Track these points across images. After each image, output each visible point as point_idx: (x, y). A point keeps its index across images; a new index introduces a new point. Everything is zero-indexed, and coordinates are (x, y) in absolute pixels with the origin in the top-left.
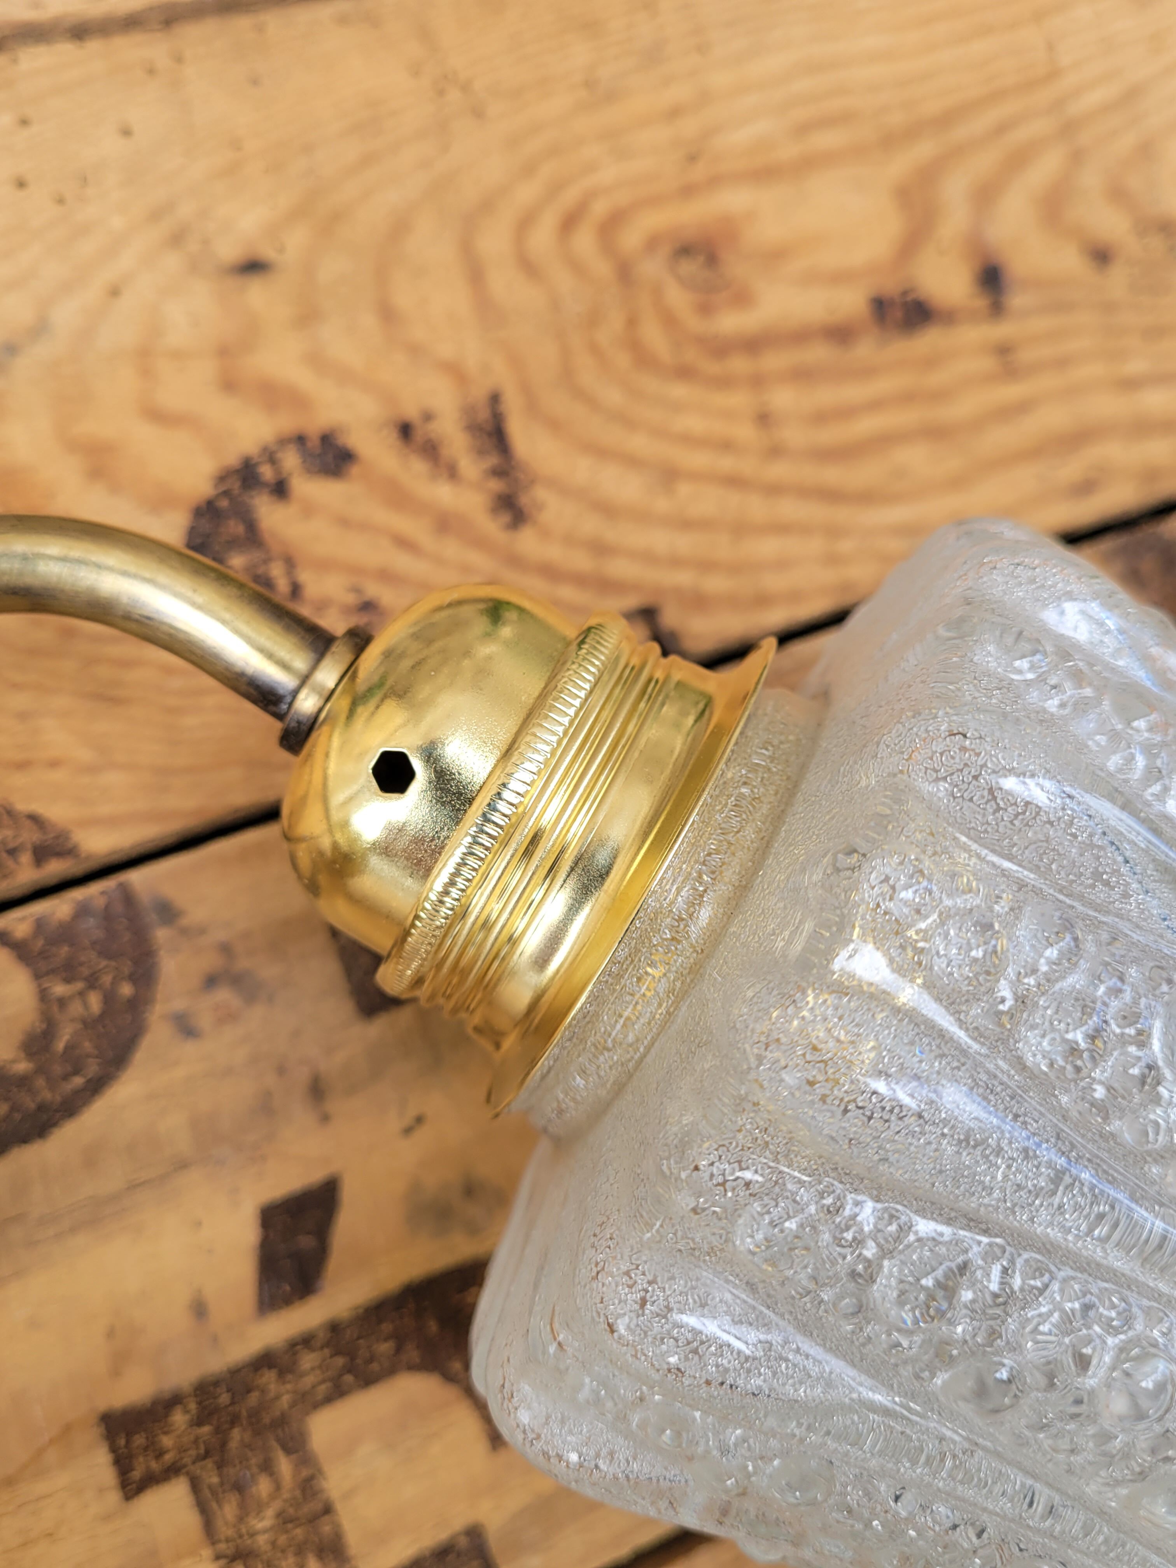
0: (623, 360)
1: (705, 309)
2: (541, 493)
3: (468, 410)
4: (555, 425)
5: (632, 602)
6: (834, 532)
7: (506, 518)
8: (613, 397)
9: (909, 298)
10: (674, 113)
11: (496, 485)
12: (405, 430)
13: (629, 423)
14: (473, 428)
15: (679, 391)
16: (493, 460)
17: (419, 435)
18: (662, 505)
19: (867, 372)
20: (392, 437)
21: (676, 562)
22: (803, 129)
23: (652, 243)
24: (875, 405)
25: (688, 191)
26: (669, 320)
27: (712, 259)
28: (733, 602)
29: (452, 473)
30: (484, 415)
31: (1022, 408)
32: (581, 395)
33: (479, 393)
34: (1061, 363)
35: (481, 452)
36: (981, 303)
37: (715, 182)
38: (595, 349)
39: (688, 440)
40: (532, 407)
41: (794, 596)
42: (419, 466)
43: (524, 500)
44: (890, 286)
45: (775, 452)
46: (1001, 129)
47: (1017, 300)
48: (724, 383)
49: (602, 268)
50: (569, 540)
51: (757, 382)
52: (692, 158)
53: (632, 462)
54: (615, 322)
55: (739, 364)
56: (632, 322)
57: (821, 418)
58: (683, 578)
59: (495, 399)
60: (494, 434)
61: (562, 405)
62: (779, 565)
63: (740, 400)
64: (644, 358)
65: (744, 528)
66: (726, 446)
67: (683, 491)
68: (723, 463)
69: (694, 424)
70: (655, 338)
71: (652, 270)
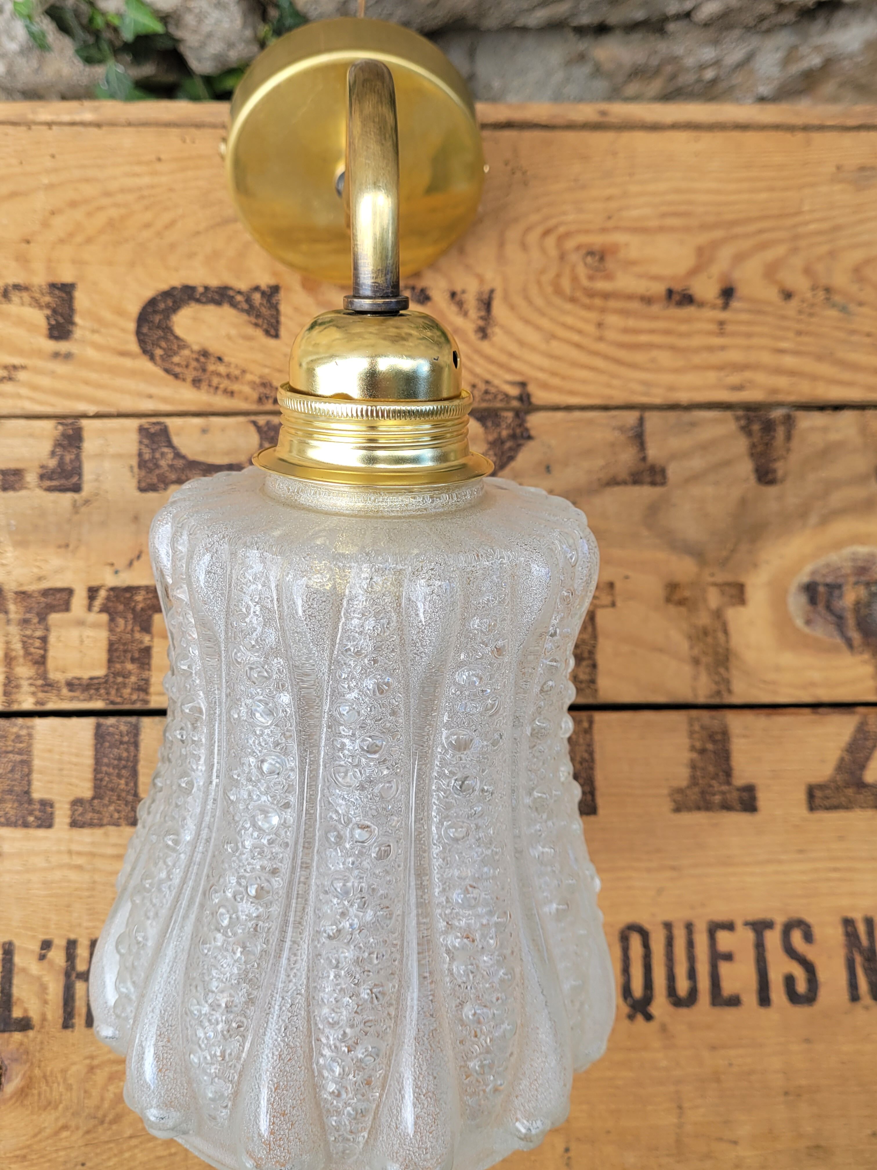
0: (549, 289)
1: (591, 278)
2: (497, 330)
3: (481, 293)
4: (512, 307)
5: (518, 378)
6: (613, 376)
7: (480, 335)
8: (539, 302)
9: (685, 292)
10: (609, 198)
11: (481, 323)
12: (453, 295)
13: (543, 314)
14: (480, 300)
15: (568, 306)
16: (483, 313)
17: (457, 298)
18: (543, 346)
19: (656, 318)
20: (447, 296)
21: (541, 369)
22: (664, 215)
23: (578, 248)
24: (652, 331)
25: (604, 230)
26: (575, 279)
27: (602, 259)
28: (560, 390)
29: (466, 314)
30: (485, 296)
31: (723, 348)
32: (528, 299)
33: (487, 288)
34: (749, 335)
35: (479, 309)
36: (720, 302)
37: (617, 228)
38: (539, 283)
39: (565, 326)
40: (506, 298)
41: (585, 395)
42: (454, 308)
43: (489, 331)
44: (677, 287)
45: (601, 339)
46: (761, 231)
47: (735, 304)
48: (589, 308)
49: (553, 252)
50: (502, 350)
51: (603, 310)
52: (609, 218)
53: (538, 328)
54: (551, 275)
55: (598, 302)
56: (558, 276)
57: (626, 331)
58: (541, 375)
59: (492, 291)
60: (487, 304)
61: (518, 300)
62: (584, 382)
63: (593, 316)
64: (558, 291)
65: (575, 364)
66: (580, 332)
67: (554, 344)
68: (576, 338)
69: (569, 320)
70: (566, 284)
71: (575, 258)
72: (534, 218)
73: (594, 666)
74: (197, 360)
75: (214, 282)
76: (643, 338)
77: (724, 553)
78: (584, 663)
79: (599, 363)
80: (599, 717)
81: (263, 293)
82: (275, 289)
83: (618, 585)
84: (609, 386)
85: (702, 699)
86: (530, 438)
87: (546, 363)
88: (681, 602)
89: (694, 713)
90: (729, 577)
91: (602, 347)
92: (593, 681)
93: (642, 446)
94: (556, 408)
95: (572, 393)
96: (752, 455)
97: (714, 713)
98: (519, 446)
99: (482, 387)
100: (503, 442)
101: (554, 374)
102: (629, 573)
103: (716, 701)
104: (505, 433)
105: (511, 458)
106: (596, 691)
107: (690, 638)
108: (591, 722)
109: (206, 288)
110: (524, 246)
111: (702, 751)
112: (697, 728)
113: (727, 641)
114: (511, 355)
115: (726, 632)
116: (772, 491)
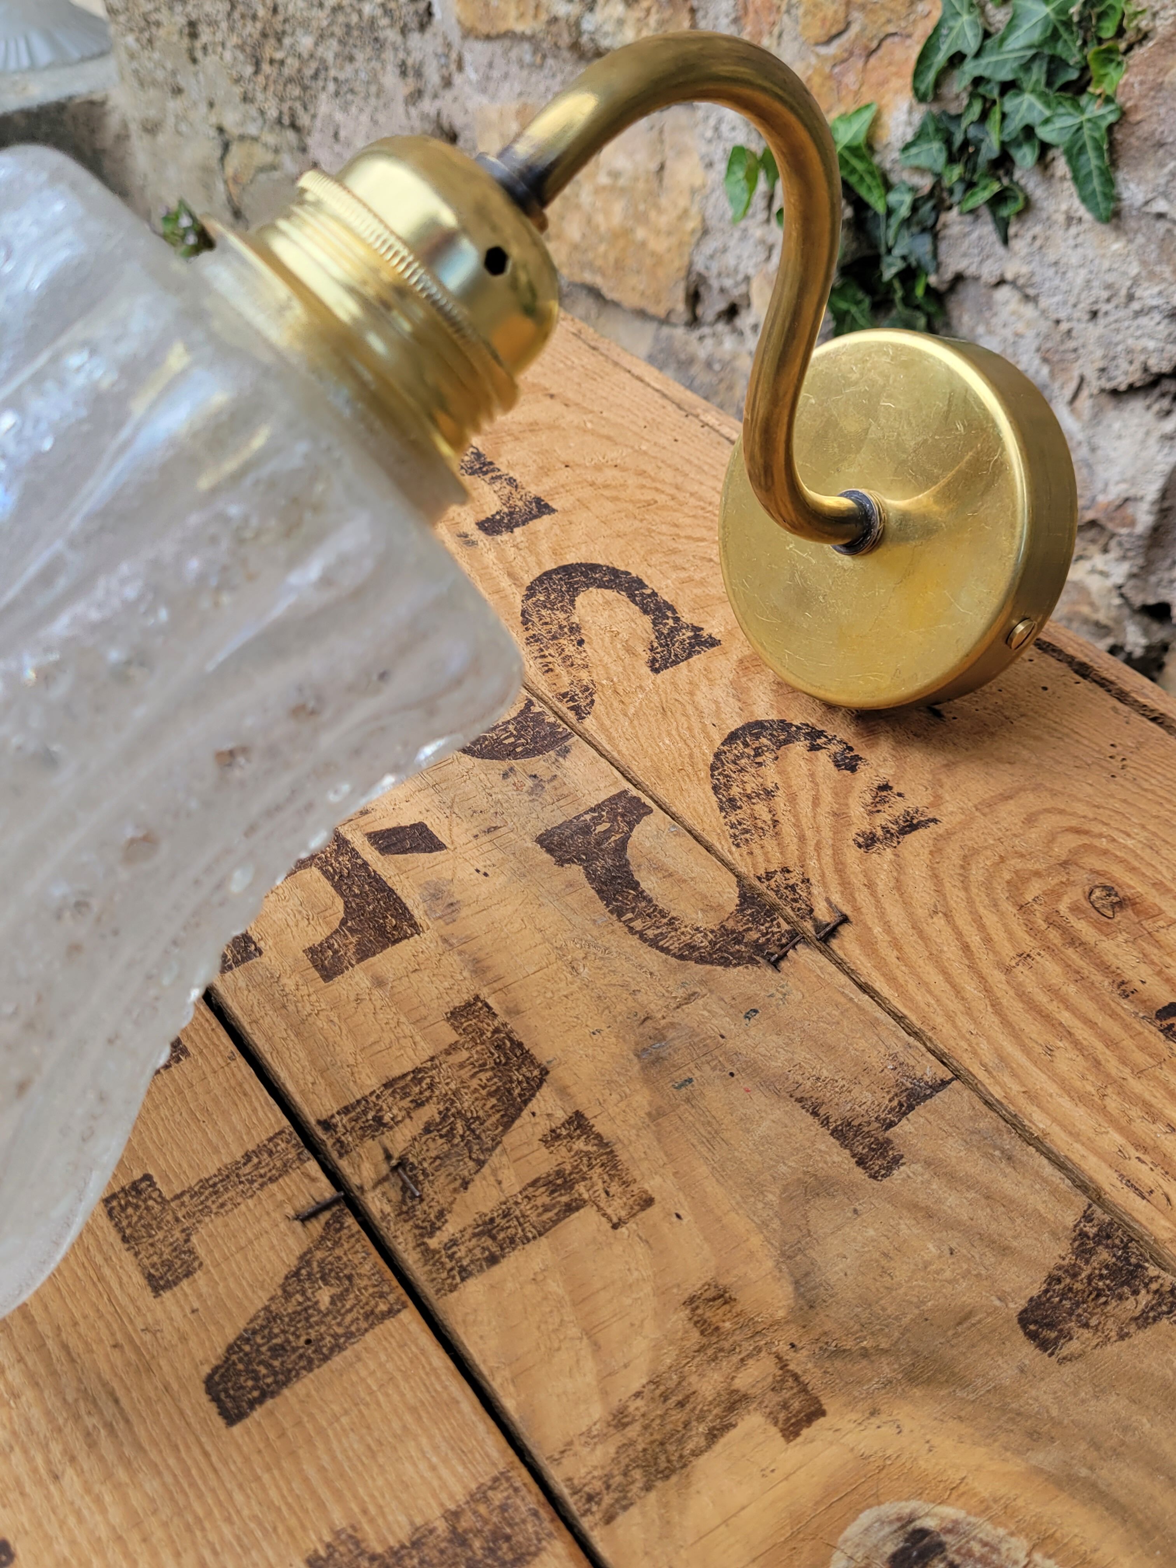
0: (1006, 874)
1: (1075, 909)
2: (888, 852)
3: (919, 811)
4: (936, 851)
5: (847, 909)
7: (861, 840)
8: (977, 873)
11: (879, 833)
12: (885, 787)
13: (964, 886)
14: (909, 816)
15: (1009, 909)
16: (895, 828)
17: (885, 794)
18: (921, 911)
19: (1113, 1014)
20: (877, 783)
21: (888, 928)
23: (1100, 873)
26: (1055, 894)
27: (1118, 906)
28: (881, 965)
29: (874, 812)
30: (920, 818)
32: (967, 861)
33: (932, 813)
35: (895, 822)
38: (1003, 859)
40: (942, 838)
42: (867, 797)
43: (878, 846)
45: (1006, 969)
48: (1033, 930)
49: (1061, 851)
50: (867, 872)
51: (1050, 949)
53: (940, 891)
54: (1029, 865)
55: (1054, 936)
56: (1037, 874)
57: (1053, 992)
58: (878, 930)
59: (934, 821)
60: (910, 826)
61: (953, 853)
62: (922, 983)
63: (1028, 943)
64: (1016, 886)
65: (935, 958)
66: (988, 940)
67: (939, 921)
68: (975, 940)
69: (990, 919)
70: (1035, 889)
71: (1081, 877)
72: (1081, 809)
73: (493, 1260)
74: (561, 627)
75: (665, 596)
76: (1065, 1017)
77: (849, 1344)
78: (487, 1242)
79: (971, 988)
80: (410, 1317)
81: (696, 636)
82: (713, 643)
83: (654, 1212)
84: (950, 1017)
85: (557, 1477)
86: (775, 965)
87: (901, 926)
88: (704, 1327)
89: (522, 1475)
90: (813, 1378)
91: (997, 977)
92: (465, 1273)
93: (905, 1109)
94: (849, 973)
95: (891, 980)
96: (1053, 1279)
97: (546, 1513)
98: (752, 961)
99: (794, 878)
100: (738, 942)
101: (896, 944)
102: (687, 1218)
103: (574, 1504)
104: (754, 935)
105: (725, 963)
106: (453, 1288)
107: (655, 1382)
108: (391, 1313)
109: (654, 594)
110: (1030, 820)
111: (459, 1539)
112: (497, 1497)
113: (697, 1453)
114: (870, 886)
115: (713, 1436)
116: (1027, 1352)
